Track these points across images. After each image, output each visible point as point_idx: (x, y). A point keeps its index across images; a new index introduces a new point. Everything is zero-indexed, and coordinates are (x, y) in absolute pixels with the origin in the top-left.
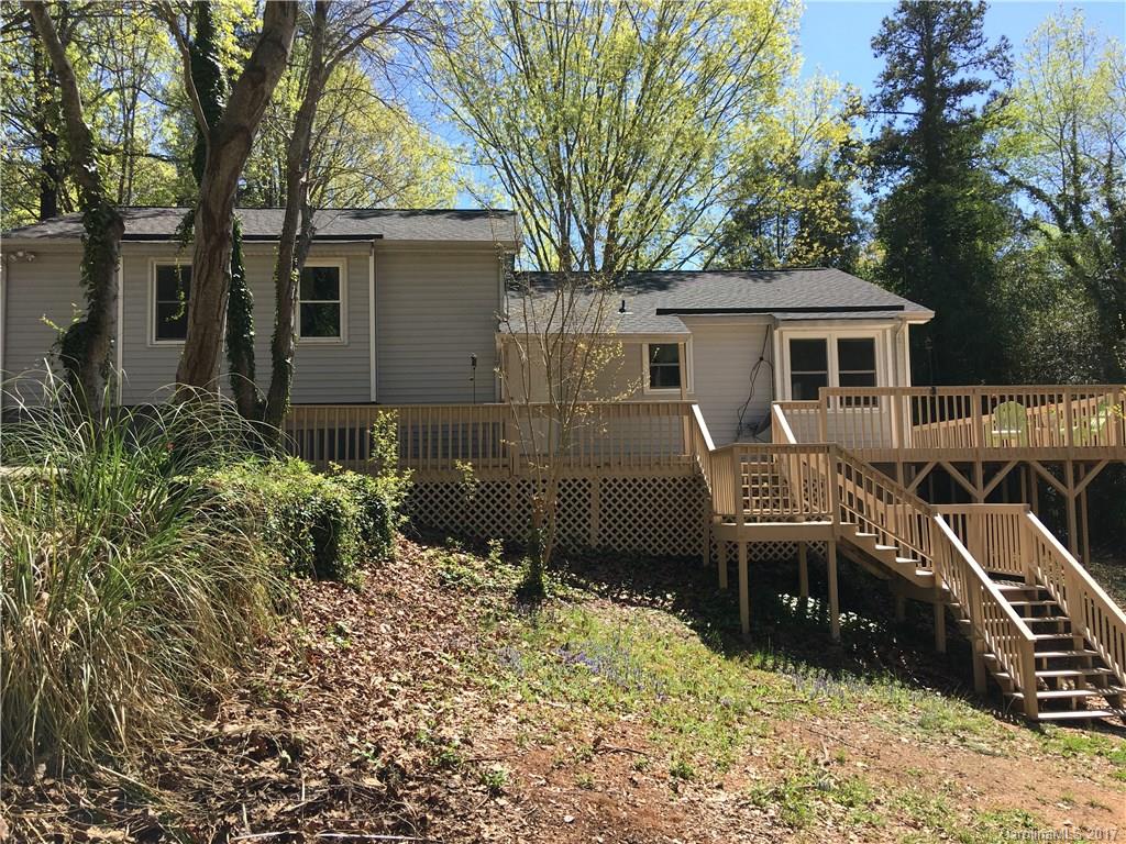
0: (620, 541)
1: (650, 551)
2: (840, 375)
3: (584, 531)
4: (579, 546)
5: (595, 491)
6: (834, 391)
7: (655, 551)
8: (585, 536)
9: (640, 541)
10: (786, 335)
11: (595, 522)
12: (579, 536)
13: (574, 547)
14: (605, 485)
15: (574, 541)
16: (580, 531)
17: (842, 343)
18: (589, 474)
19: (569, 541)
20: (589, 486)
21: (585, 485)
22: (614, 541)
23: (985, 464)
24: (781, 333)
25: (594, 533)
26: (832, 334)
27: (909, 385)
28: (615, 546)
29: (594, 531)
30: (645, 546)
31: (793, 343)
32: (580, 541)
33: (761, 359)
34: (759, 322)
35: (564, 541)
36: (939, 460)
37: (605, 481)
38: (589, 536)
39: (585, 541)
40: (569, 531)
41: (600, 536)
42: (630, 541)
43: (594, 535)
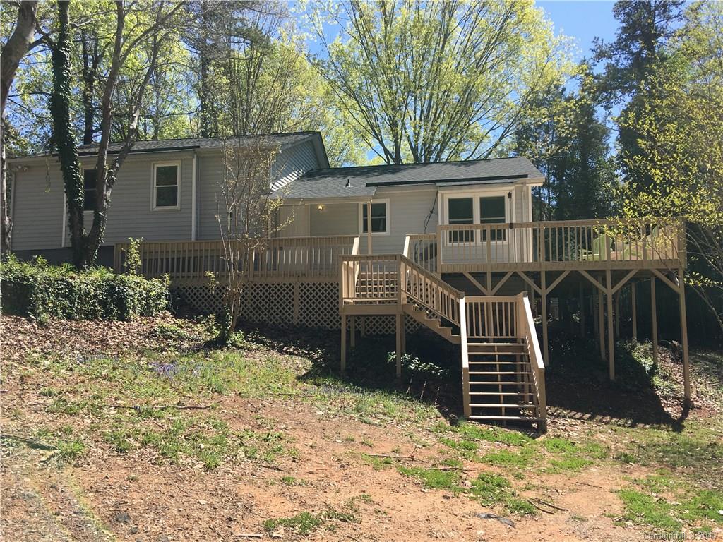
0: (310, 321)
1: (328, 327)
3: (289, 315)
4: (286, 323)
5: (296, 291)
6: (477, 227)
7: (331, 327)
8: (289, 318)
9: (322, 321)
10: (447, 195)
11: (296, 309)
12: (286, 318)
13: (282, 324)
14: (302, 288)
15: (283, 320)
16: (287, 314)
17: (483, 200)
18: (292, 280)
19: (280, 320)
20: (293, 287)
21: (290, 287)
22: (307, 321)
24: (442, 195)
25: (296, 316)
26: (476, 194)
28: (307, 324)
29: (296, 315)
30: (325, 324)
31: (451, 201)
32: (286, 321)
33: (432, 212)
34: (428, 189)
35: (277, 320)
36: (516, 271)
37: (302, 284)
38: (292, 318)
39: (289, 321)
40: (280, 314)
41: (299, 318)
42: (316, 321)
43: (295, 317)
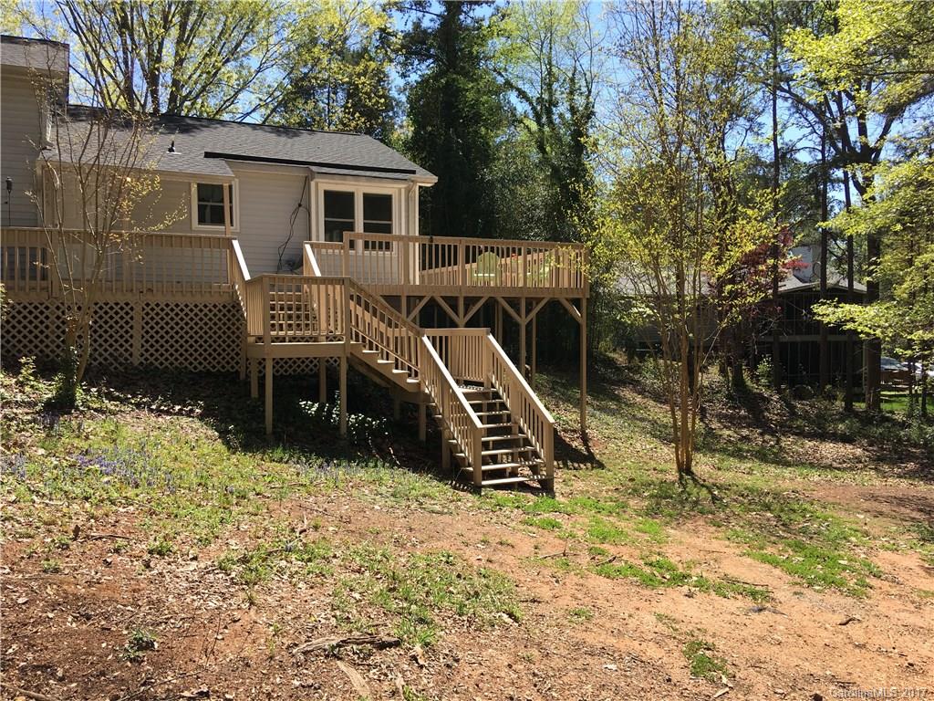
0: (162, 359)
1: (191, 368)
2: (364, 223)
3: (126, 350)
4: (121, 364)
5: (137, 314)
6: (359, 236)
7: (195, 368)
8: (127, 355)
9: (181, 359)
10: (321, 186)
11: (137, 342)
12: (121, 355)
13: (116, 364)
14: (148, 309)
15: (116, 359)
16: (122, 350)
17: (367, 197)
18: (129, 298)
19: (111, 359)
20: (132, 309)
21: (127, 309)
22: (156, 359)
23: (466, 298)
24: (317, 184)
25: (137, 352)
26: (361, 189)
27: (417, 234)
28: (157, 364)
29: (137, 350)
30: (186, 364)
31: (327, 193)
32: (122, 360)
33: (300, 205)
34: (299, 173)
35: (106, 359)
36: (434, 295)
37: (148, 305)
38: (131, 355)
39: (126, 359)
40: (111, 350)
41: (142, 355)
42: (172, 359)
43: (136, 354)
